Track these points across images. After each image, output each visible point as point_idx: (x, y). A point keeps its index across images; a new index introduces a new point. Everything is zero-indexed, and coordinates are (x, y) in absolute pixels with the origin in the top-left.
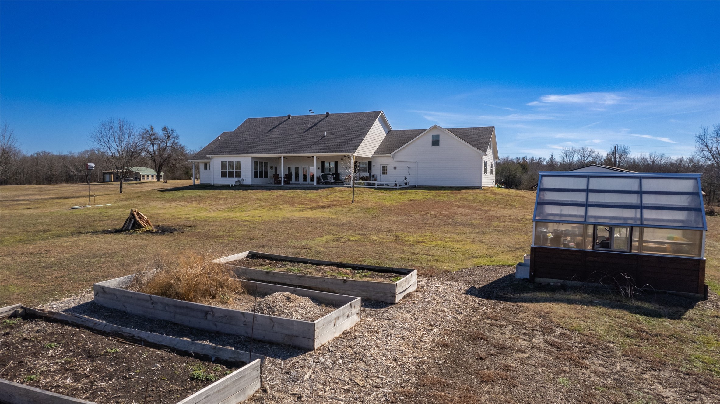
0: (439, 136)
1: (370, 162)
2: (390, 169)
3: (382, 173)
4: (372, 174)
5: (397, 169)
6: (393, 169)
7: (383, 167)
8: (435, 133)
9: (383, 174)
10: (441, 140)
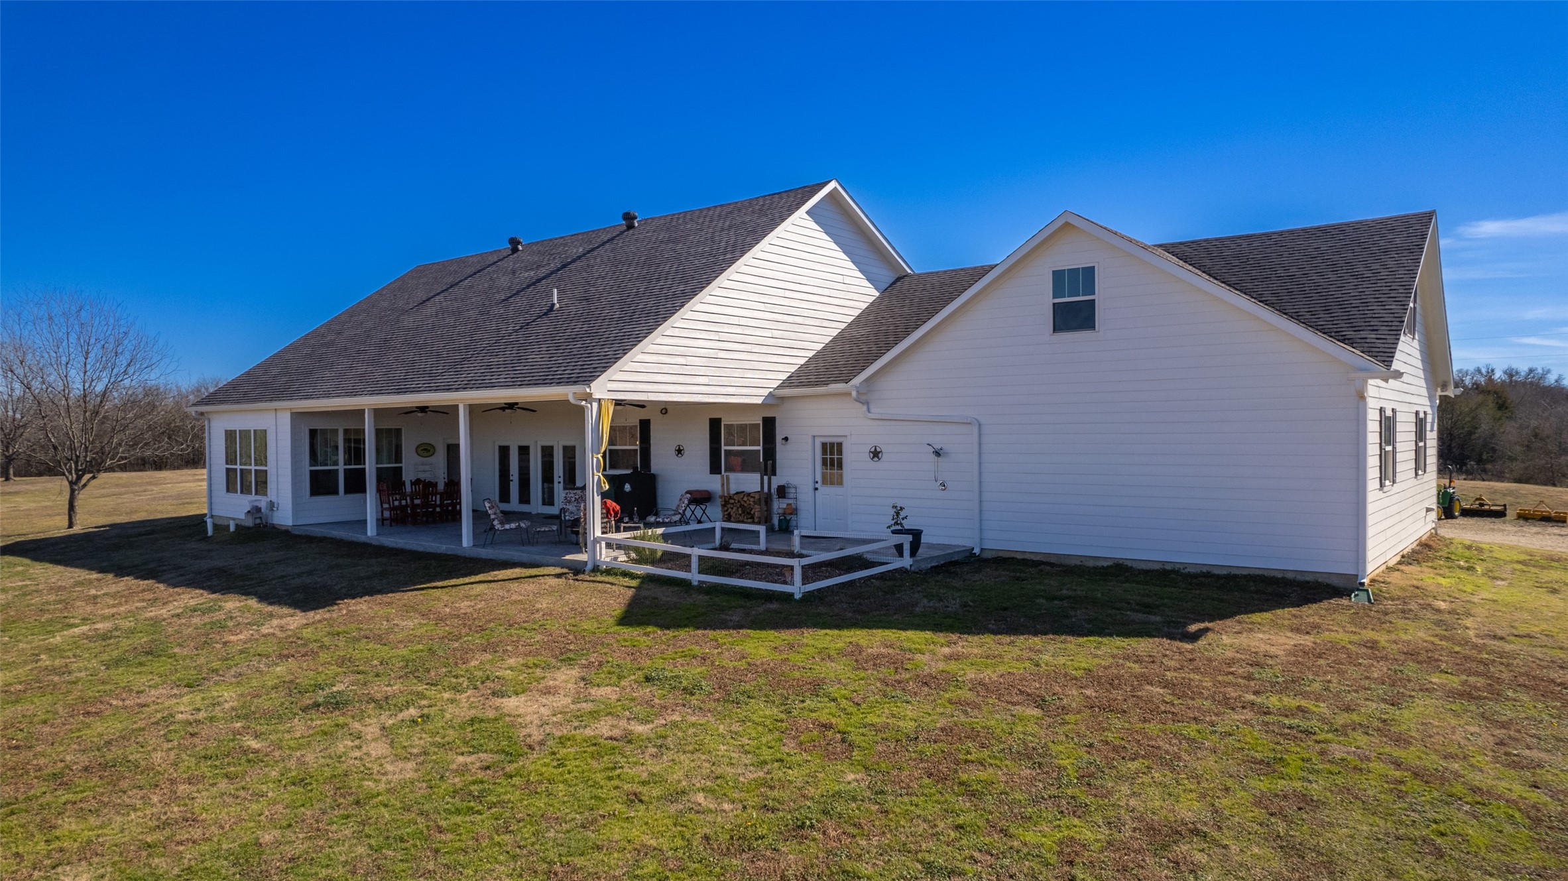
0: (1089, 272)
1: (769, 424)
2: (854, 458)
3: (819, 478)
4: (776, 482)
5: (884, 457)
6: (867, 457)
7: (824, 445)
8: (1069, 257)
9: (824, 482)
10: (1104, 295)
